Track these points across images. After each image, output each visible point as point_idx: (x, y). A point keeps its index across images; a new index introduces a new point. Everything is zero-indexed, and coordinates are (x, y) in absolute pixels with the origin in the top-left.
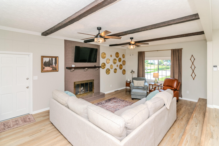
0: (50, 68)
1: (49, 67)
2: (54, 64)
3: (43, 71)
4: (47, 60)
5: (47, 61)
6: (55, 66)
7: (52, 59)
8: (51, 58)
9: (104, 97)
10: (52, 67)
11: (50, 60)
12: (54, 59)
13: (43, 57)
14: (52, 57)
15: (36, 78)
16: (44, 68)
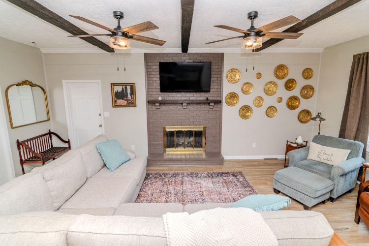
0: (124, 101)
1: (123, 99)
2: (129, 96)
3: (115, 106)
4: (119, 89)
5: (119, 91)
6: (131, 99)
7: (126, 88)
8: (124, 87)
9: (223, 164)
10: (127, 100)
11: (123, 89)
12: (128, 87)
13: (113, 85)
14: (126, 85)
15: (107, 114)
16: (116, 101)
